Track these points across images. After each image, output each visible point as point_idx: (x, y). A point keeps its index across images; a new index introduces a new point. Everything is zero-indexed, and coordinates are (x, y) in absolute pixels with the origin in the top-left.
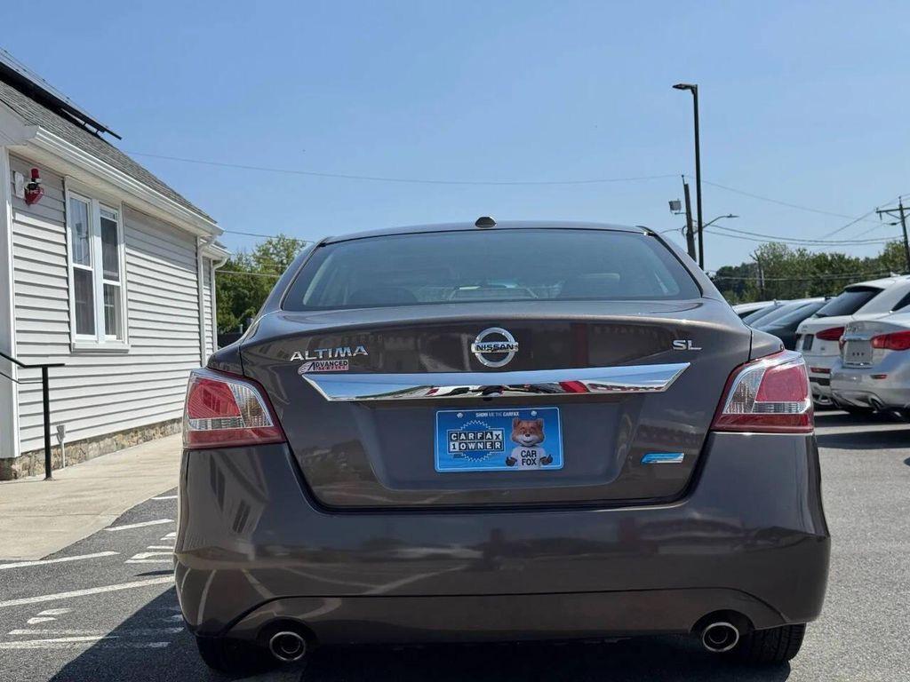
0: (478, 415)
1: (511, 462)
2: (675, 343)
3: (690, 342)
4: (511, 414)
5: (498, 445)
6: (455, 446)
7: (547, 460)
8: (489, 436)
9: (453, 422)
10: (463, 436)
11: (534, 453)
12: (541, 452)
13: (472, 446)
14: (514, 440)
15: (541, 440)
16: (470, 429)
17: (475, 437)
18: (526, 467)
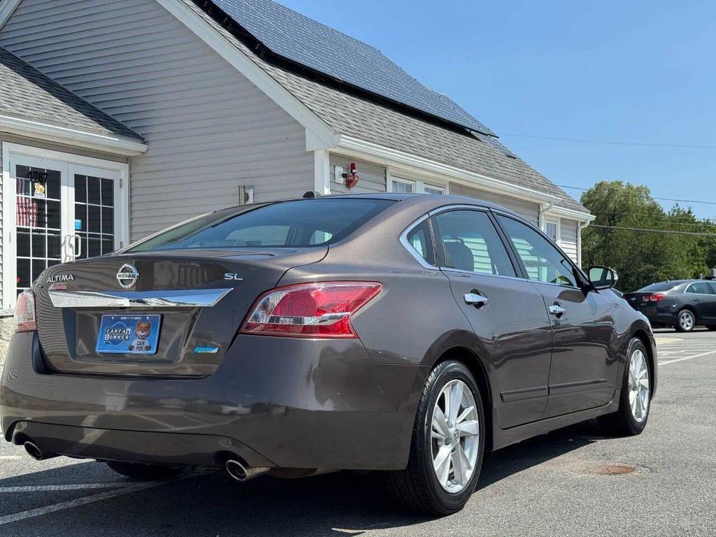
0: (122, 318)
1: (131, 348)
2: (226, 275)
3: (236, 275)
4: (138, 318)
5: (127, 338)
6: (107, 337)
7: (148, 348)
8: (124, 332)
9: (110, 322)
10: (112, 331)
11: (143, 343)
12: (147, 343)
13: (115, 337)
14: (136, 335)
15: (148, 336)
16: (117, 327)
17: (118, 332)
18: (138, 352)
